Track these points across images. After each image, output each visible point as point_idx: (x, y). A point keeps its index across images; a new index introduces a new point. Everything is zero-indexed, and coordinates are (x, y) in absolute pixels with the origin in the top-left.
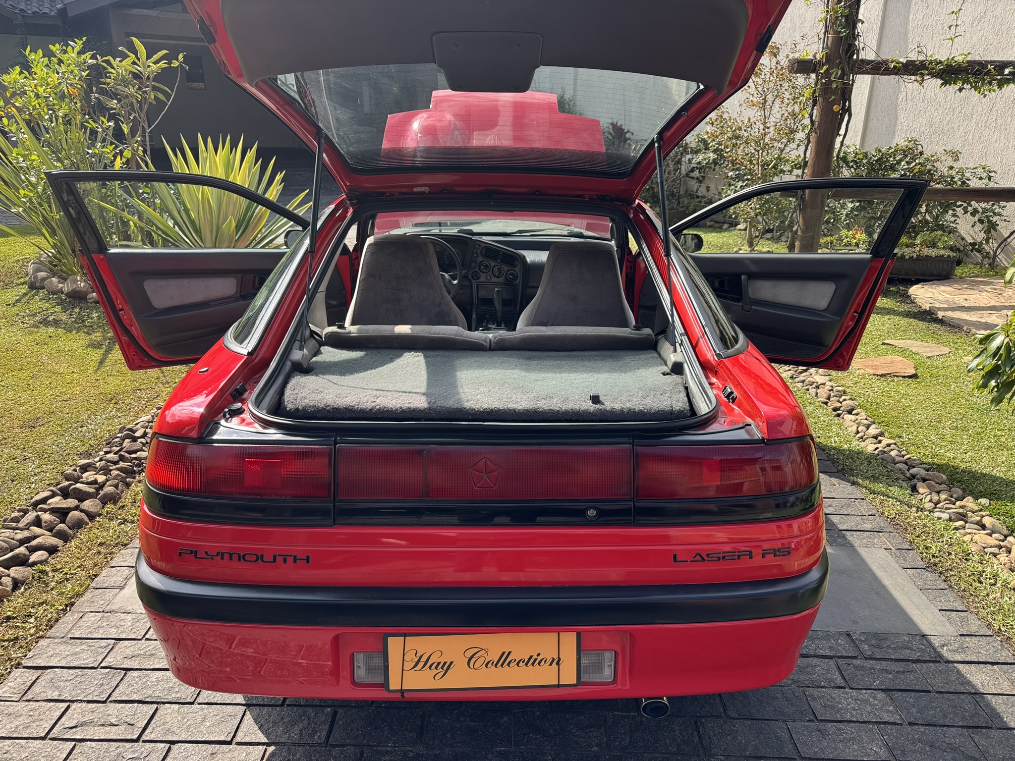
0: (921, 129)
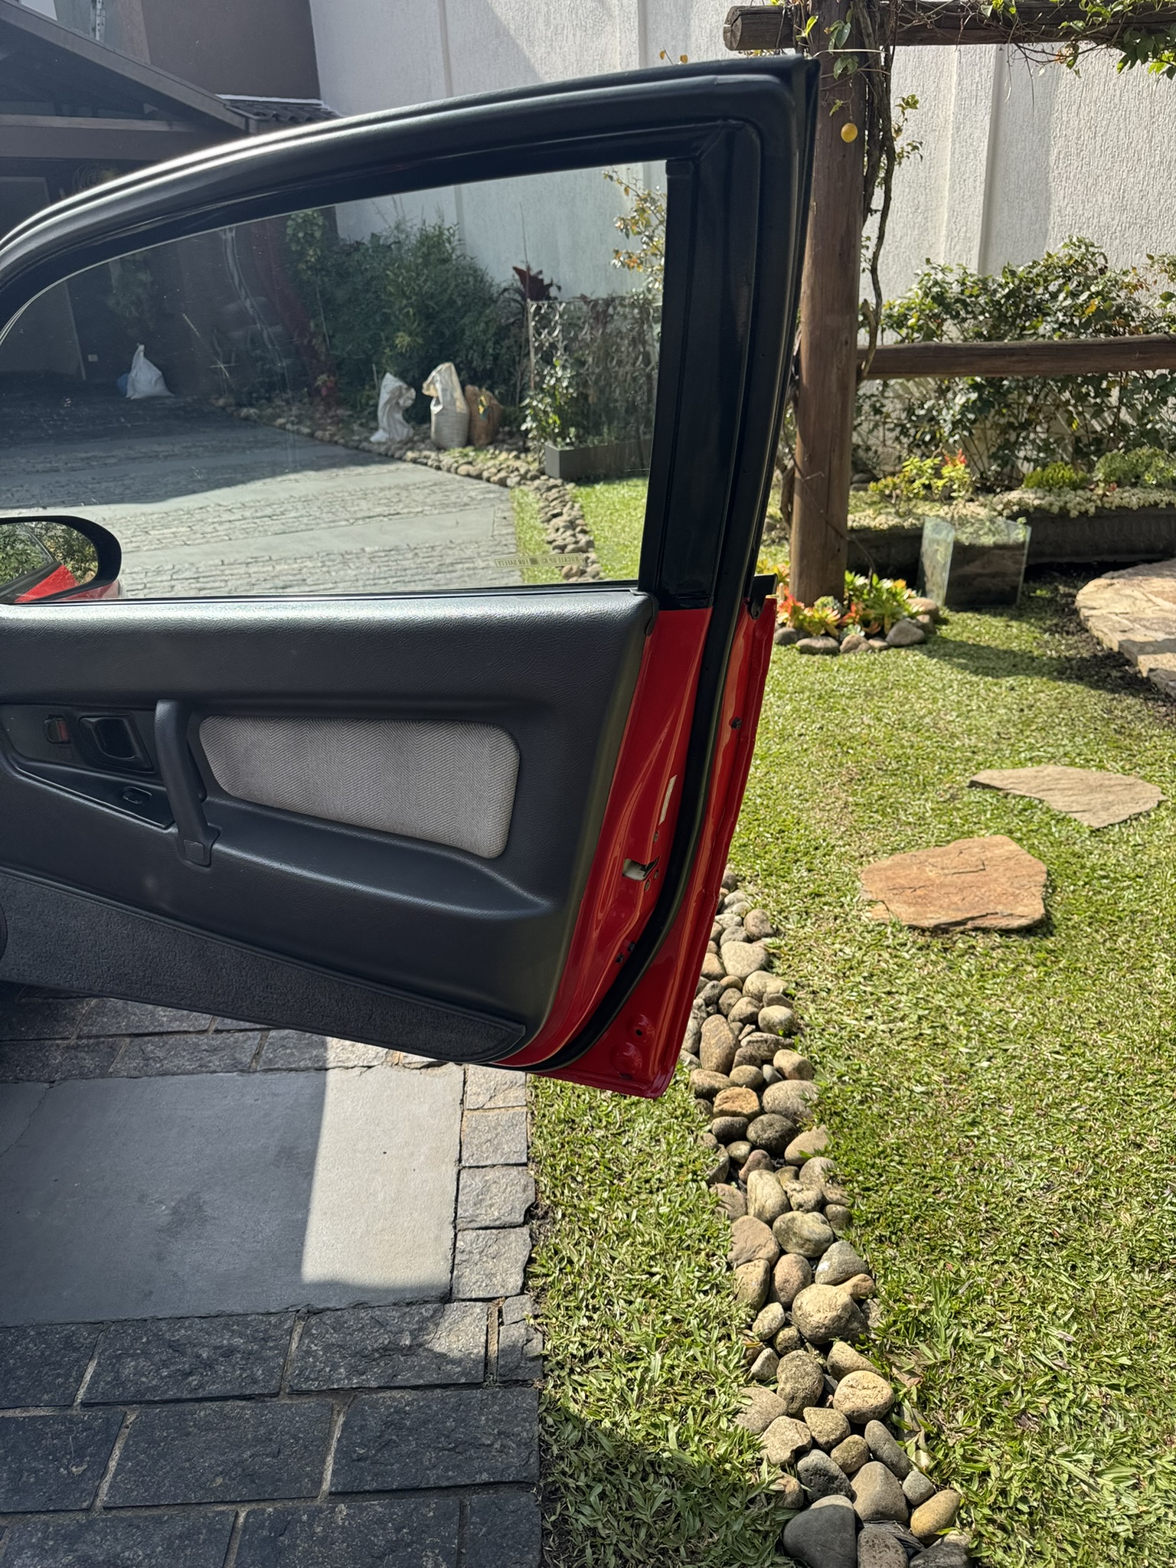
0: (1103, 218)
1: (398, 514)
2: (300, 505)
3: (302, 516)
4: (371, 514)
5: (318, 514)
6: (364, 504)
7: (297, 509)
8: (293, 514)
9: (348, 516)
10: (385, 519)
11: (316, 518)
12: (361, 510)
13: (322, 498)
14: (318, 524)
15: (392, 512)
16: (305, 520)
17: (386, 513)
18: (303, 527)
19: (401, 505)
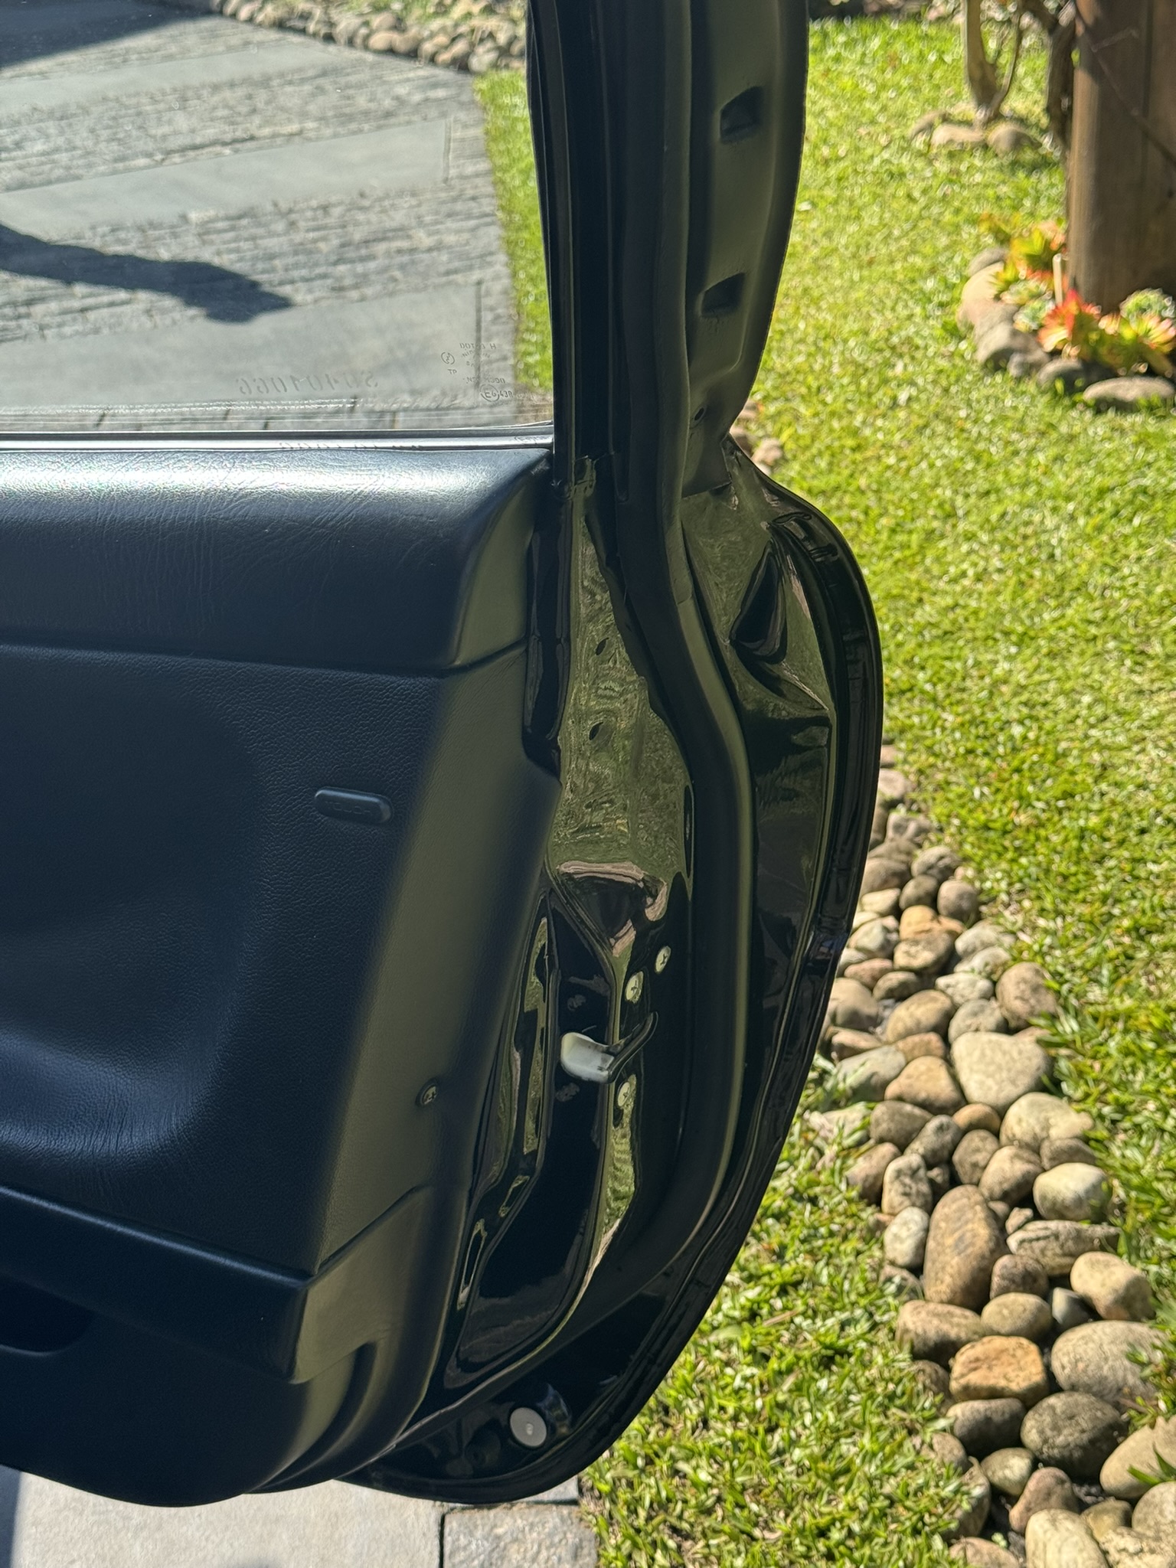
1: (252, 138)
2: (51, 127)
3: (57, 150)
4: (198, 140)
5: (90, 144)
6: (182, 122)
7: (47, 137)
8: (39, 147)
9: (150, 146)
10: (227, 151)
11: (88, 153)
12: (176, 133)
13: (96, 110)
14: (90, 166)
15: (239, 134)
16: (63, 158)
17: (228, 137)
18: (59, 172)
19: (257, 120)
